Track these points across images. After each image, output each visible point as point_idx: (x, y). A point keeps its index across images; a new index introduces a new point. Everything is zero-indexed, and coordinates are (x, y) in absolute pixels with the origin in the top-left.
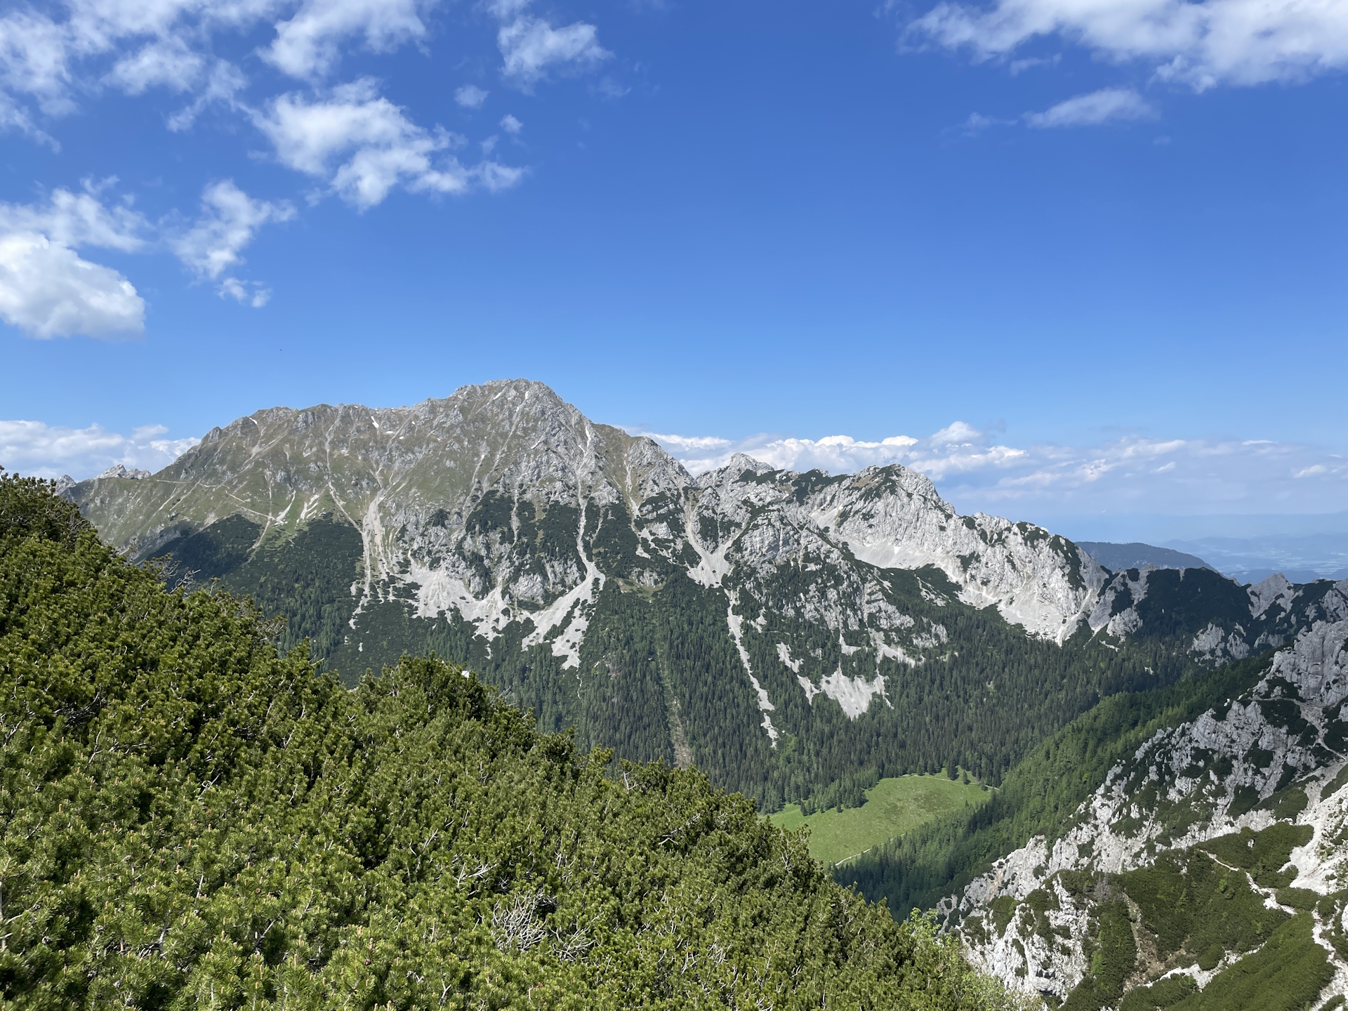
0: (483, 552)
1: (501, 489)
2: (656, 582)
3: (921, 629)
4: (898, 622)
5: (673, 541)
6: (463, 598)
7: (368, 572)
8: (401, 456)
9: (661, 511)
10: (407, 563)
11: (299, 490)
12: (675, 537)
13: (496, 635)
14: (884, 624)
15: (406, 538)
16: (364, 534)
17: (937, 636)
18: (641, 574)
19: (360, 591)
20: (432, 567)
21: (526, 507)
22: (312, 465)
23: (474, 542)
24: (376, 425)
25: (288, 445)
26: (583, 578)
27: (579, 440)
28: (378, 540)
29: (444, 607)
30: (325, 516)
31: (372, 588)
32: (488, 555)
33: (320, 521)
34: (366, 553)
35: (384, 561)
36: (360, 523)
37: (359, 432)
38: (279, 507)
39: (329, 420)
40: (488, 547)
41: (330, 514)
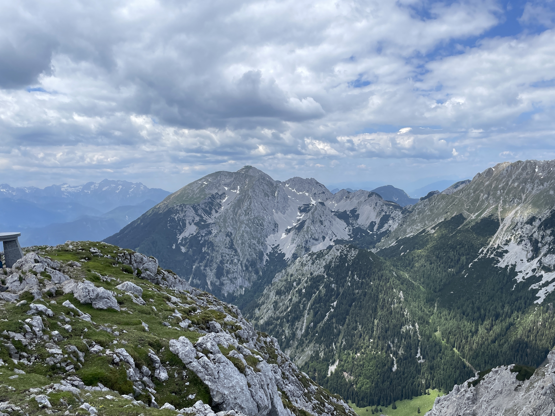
0: (540, 240)
6: (522, 260)
7: (491, 243)
8: (537, 187)
10: (510, 240)
11: (489, 203)
13: (522, 280)
15: (516, 229)
16: (501, 225)
19: (483, 251)
20: (519, 244)
22: (499, 192)
23: (539, 234)
24: (537, 170)
25: (495, 182)
28: (504, 229)
29: (510, 264)
30: (490, 216)
31: (488, 251)
32: (541, 241)
33: (487, 218)
34: (496, 235)
35: (501, 239)
36: (503, 220)
37: (527, 174)
38: (478, 211)
39: (518, 169)
40: (543, 237)
41: (492, 215)
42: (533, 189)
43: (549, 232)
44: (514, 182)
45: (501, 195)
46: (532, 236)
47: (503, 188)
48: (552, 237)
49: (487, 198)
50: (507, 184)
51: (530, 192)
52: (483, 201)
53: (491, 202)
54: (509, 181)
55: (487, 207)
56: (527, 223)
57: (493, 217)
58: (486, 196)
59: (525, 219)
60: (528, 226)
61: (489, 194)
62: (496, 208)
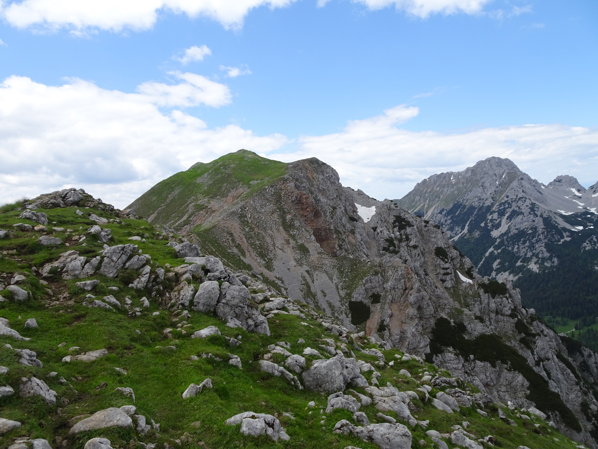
1: (461, 201)
2: (478, 235)
3: (550, 258)
4: (545, 255)
5: (496, 220)
8: (450, 189)
9: (500, 208)
11: (420, 202)
12: (498, 218)
14: (540, 256)
16: (425, 216)
17: (553, 262)
18: (476, 231)
21: (465, 206)
22: (427, 194)
24: (452, 178)
26: (461, 232)
27: (498, 180)
36: (426, 213)
37: (446, 181)
38: (413, 208)
39: (440, 178)
40: (446, 221)
41: (420, 210)
42: (447, 191)
43: (449, 217)
44: (437, 187)
45: (428, 197)
46: (440, 221)
47: (430, 192)
48: (451, 221)
49: (419, 199)
50: (433, 189)
51: (446, 193)
52: (417, 201)
53: (422, 202)
54: (434, 187)
55: (418, 206)
56: (439, 213)
57: (420, 212)
58: (419, 198)
59: (439, 211)
60: (439, 215)
61: (421, 197)
62: (424, 206)
